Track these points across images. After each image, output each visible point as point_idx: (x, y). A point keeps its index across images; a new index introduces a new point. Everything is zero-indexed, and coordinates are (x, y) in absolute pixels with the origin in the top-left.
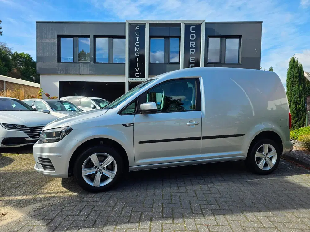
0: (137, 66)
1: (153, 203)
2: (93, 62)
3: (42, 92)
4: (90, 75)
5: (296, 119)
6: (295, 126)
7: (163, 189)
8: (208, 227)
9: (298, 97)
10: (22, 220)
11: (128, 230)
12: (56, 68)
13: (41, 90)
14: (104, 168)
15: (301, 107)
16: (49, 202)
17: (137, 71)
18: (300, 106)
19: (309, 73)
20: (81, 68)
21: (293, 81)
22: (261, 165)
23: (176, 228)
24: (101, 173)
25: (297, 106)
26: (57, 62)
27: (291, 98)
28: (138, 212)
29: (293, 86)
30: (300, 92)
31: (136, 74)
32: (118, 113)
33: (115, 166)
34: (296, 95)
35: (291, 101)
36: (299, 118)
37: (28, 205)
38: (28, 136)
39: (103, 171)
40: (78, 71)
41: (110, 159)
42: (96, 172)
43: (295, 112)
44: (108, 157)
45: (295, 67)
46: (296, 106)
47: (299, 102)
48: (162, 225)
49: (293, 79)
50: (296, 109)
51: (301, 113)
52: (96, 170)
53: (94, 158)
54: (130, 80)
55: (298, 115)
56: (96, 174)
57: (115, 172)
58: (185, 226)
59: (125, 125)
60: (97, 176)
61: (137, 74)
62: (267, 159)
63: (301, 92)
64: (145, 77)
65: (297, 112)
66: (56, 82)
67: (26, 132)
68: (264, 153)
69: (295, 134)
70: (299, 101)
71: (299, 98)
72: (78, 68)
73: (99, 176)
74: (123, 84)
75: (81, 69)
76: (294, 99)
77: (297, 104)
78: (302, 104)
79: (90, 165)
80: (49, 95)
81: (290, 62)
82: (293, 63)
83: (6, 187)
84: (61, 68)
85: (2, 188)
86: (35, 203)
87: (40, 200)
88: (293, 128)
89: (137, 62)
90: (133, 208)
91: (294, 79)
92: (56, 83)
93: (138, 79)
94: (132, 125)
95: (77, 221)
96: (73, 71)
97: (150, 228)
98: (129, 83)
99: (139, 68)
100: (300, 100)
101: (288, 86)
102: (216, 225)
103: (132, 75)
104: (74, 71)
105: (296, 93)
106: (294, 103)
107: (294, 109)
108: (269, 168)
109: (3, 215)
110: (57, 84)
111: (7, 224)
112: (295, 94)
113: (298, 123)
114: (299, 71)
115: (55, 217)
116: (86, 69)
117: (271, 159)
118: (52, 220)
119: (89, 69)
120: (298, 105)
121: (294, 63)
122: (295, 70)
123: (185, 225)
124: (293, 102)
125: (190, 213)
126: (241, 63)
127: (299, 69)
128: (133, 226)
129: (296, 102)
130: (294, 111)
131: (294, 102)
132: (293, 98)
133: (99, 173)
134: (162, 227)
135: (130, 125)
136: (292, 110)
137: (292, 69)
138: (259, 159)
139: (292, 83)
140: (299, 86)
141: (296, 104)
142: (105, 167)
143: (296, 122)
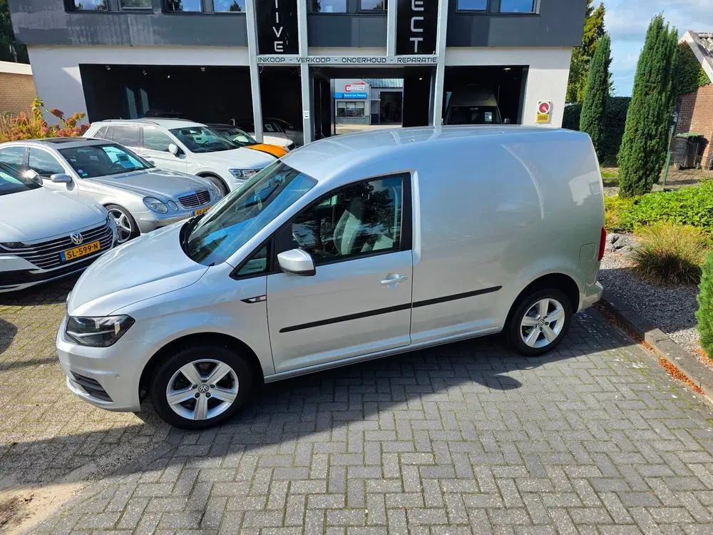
0: (277, 22)
1: (312, 454)
2: (160, 10)
3: (42, 105)
4: (157, 45)
5: (641, 173)
6: (637, 187)
7: (332, 412)
8: (406, 513)
9: (652, 122)
10: (66, 514)
11: (264, 531)
12: (65, 27)
13: (37, 101)
14: (212, 386)
15: (655, 145)
16: (110, 460)
17: (278, 35)
18: (654, 142)
19: (697, 35)
20: (130, 27)
21: (648, 81)
22: (530, 340)
23: (350, 519)
24: (208, 395)
25: (649, 142)
26: (63, 9)
27: (638, 123)
28: (283, 480)
29: (647, 94)
30: (659, 108)
31: (276, 43)
32: (230, 276)
33: (234, 380)
34: (650, 116)
35: (637, 130)
36: (647, 169)
37: (70, 472)
38: (34, 267)
39: (211, 391)
40: (125, 36)
41: (223, 369)
42: (198, 395)
43: (641, 157)
44: (218, 364)
45: (659, 44)
46: (646, 143)
47: (654, 133)
48: (325, 516)
49: (650, 76)
50: (645, 151)
51: (653, 158)
52: (196, 391)
53: (189, 370)
54: (262, 62)
55: (646, 164)
56: (197, 399)
57: (236, 389)
58: (367, 515)
59: (247, 301)
60: (200, 401)
61: (278, 45)
62: (544, 326)
63: (662, 108)
64: (298, 54)
65: (645, 157)
66: (73, 66)
67: (27, 257)
68: (539, 316)
69: (630, 215)
70: (654, 131)
71: (656, 123)
72: (124, 27)
73: (203, 401)
74: (245, 70)
75: (131, 30)
76: (644, 125)
77: (650, 137)
78: (659, 138)
79: (182, 383)
80: (62, 113)
81: (650, 29)
82: (655, 34)
83: (17, 420)
84: (78, 28)
85: (8, 424)
86: (84, 465)
87: (92, 456)
88: (633, 192)
89: (277, 10)
90: (274, 469)
91: (652, 75)
92: (72, 68)
93: (281, 59)
94: (264, 298)
95: (169, 512)
96: (112, 37)
97: (304, 523)
98: (260, 68)
99: (282, 28)
100: (657, 129)
101: (635, 93)
102: (421, 508)
103: (265, 46)
104: (115, 37)
105: (651, 112)
106: (643, 134)
107: (640, 149)
108: (546, 343)
109: (26, 500)
110: (76, 74)
111: (39, 525)
112: (648, 114)
113: (644, 180)
114: (665, 55)
115: (128, 504)
116: (146, 31)
117: (552, 325)
118: (122, 513)
119: (151, 29)
120: (651, 140)
121: (658, 33)
122: (657, 53)
123: (367, 511)
124: (640, 132)
125: (377, 479)
126: (538, 12)
127: (668, 49)
128: (272, 520)
129: (648, 133)
130: (640, 153)
131: (643, 132)
132: (642, 123)
133: (203, 396)
134: (325, 520)
135: (258, 299)
136: (636, 151)
137: (650, 49)
138: (527, 329)
139: (646, 87)
140: (660, 93)
141: (646, 138)
142: (214, 383)
143: (640, 179)
